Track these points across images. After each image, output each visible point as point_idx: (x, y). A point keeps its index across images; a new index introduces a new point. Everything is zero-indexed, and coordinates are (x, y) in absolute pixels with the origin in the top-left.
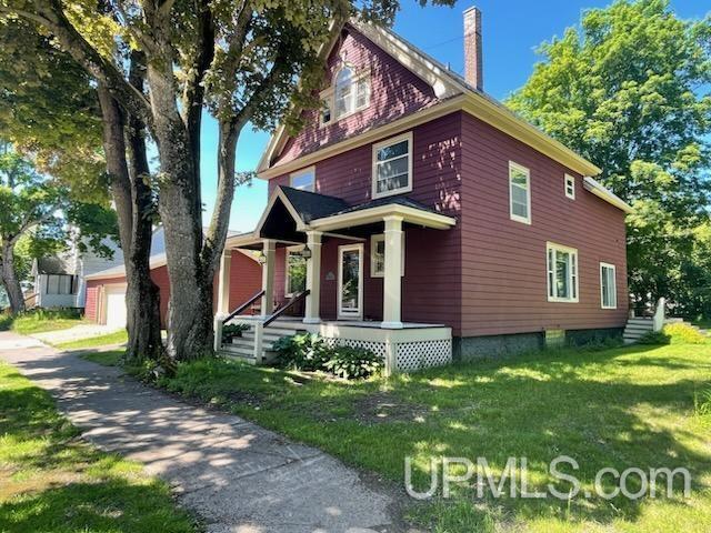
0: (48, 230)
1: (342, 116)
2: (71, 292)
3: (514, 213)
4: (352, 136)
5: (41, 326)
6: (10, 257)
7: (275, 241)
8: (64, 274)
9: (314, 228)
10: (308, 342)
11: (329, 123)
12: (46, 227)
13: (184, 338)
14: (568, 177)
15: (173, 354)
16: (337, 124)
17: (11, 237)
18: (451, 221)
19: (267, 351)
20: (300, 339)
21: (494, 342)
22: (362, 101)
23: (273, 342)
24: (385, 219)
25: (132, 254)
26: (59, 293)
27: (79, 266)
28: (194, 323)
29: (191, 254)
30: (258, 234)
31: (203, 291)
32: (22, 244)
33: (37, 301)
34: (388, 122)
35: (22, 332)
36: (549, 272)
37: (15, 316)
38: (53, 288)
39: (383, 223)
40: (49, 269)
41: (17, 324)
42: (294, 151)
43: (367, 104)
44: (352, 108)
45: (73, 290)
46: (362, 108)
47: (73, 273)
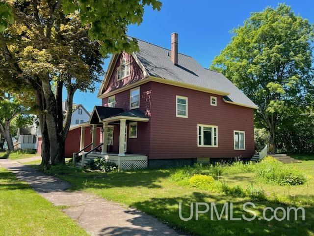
0: (24, 116)
1: (123, 78)
2: (34, 143)
3: (178, 114)
4: (125, 86)
5: (19, 157)
6: (8, 128)
7: (96, 125)
8: (30, 134)
9: (105, 121)
10: (99, 161)
11: (119, 80)
12: (23, 115)
13: (54, 158)
14: (212, 97)
15: (50, 163)
16: (121, 80)
17: (9, 120)
18: (147, 120)
19: (86, 164)
20: (96, 160)
21: (167, 162)
22: (128, 73)
23: (88, 161)
24: (121, 120)
25: (43, 132)
26: (28, 143)
27: (37, 131)
28: (57, 154)
29: (55, 133)
30: (90, 123)
31: (60, 144)
32: (13, 122)
33: (19, 146)
34: (133, 83)
35: (12, 159)
36: (198, 135)
37: (10, 153)
38: (26, 140)
39: (120, 121)
40: (24, 132)
41: (10, 156)
42: (110, 89)
43: (129, 75)
44: (125, 75)
45: (34, 141)
46: (128, 76)
47: (35, 134)
